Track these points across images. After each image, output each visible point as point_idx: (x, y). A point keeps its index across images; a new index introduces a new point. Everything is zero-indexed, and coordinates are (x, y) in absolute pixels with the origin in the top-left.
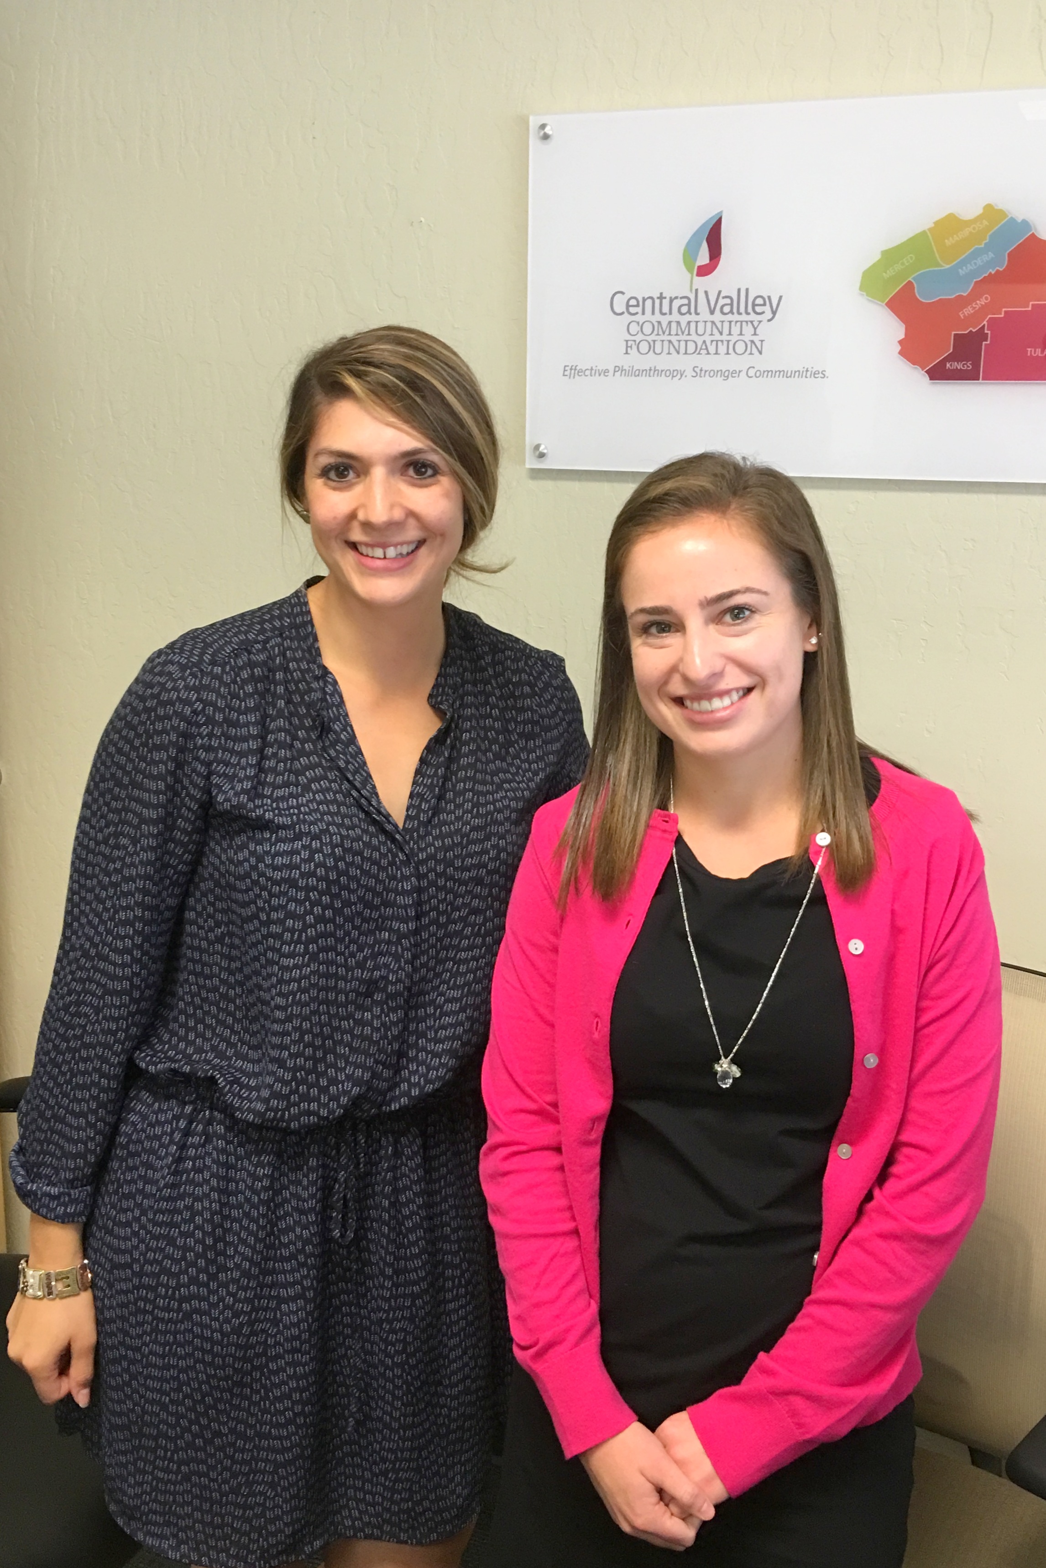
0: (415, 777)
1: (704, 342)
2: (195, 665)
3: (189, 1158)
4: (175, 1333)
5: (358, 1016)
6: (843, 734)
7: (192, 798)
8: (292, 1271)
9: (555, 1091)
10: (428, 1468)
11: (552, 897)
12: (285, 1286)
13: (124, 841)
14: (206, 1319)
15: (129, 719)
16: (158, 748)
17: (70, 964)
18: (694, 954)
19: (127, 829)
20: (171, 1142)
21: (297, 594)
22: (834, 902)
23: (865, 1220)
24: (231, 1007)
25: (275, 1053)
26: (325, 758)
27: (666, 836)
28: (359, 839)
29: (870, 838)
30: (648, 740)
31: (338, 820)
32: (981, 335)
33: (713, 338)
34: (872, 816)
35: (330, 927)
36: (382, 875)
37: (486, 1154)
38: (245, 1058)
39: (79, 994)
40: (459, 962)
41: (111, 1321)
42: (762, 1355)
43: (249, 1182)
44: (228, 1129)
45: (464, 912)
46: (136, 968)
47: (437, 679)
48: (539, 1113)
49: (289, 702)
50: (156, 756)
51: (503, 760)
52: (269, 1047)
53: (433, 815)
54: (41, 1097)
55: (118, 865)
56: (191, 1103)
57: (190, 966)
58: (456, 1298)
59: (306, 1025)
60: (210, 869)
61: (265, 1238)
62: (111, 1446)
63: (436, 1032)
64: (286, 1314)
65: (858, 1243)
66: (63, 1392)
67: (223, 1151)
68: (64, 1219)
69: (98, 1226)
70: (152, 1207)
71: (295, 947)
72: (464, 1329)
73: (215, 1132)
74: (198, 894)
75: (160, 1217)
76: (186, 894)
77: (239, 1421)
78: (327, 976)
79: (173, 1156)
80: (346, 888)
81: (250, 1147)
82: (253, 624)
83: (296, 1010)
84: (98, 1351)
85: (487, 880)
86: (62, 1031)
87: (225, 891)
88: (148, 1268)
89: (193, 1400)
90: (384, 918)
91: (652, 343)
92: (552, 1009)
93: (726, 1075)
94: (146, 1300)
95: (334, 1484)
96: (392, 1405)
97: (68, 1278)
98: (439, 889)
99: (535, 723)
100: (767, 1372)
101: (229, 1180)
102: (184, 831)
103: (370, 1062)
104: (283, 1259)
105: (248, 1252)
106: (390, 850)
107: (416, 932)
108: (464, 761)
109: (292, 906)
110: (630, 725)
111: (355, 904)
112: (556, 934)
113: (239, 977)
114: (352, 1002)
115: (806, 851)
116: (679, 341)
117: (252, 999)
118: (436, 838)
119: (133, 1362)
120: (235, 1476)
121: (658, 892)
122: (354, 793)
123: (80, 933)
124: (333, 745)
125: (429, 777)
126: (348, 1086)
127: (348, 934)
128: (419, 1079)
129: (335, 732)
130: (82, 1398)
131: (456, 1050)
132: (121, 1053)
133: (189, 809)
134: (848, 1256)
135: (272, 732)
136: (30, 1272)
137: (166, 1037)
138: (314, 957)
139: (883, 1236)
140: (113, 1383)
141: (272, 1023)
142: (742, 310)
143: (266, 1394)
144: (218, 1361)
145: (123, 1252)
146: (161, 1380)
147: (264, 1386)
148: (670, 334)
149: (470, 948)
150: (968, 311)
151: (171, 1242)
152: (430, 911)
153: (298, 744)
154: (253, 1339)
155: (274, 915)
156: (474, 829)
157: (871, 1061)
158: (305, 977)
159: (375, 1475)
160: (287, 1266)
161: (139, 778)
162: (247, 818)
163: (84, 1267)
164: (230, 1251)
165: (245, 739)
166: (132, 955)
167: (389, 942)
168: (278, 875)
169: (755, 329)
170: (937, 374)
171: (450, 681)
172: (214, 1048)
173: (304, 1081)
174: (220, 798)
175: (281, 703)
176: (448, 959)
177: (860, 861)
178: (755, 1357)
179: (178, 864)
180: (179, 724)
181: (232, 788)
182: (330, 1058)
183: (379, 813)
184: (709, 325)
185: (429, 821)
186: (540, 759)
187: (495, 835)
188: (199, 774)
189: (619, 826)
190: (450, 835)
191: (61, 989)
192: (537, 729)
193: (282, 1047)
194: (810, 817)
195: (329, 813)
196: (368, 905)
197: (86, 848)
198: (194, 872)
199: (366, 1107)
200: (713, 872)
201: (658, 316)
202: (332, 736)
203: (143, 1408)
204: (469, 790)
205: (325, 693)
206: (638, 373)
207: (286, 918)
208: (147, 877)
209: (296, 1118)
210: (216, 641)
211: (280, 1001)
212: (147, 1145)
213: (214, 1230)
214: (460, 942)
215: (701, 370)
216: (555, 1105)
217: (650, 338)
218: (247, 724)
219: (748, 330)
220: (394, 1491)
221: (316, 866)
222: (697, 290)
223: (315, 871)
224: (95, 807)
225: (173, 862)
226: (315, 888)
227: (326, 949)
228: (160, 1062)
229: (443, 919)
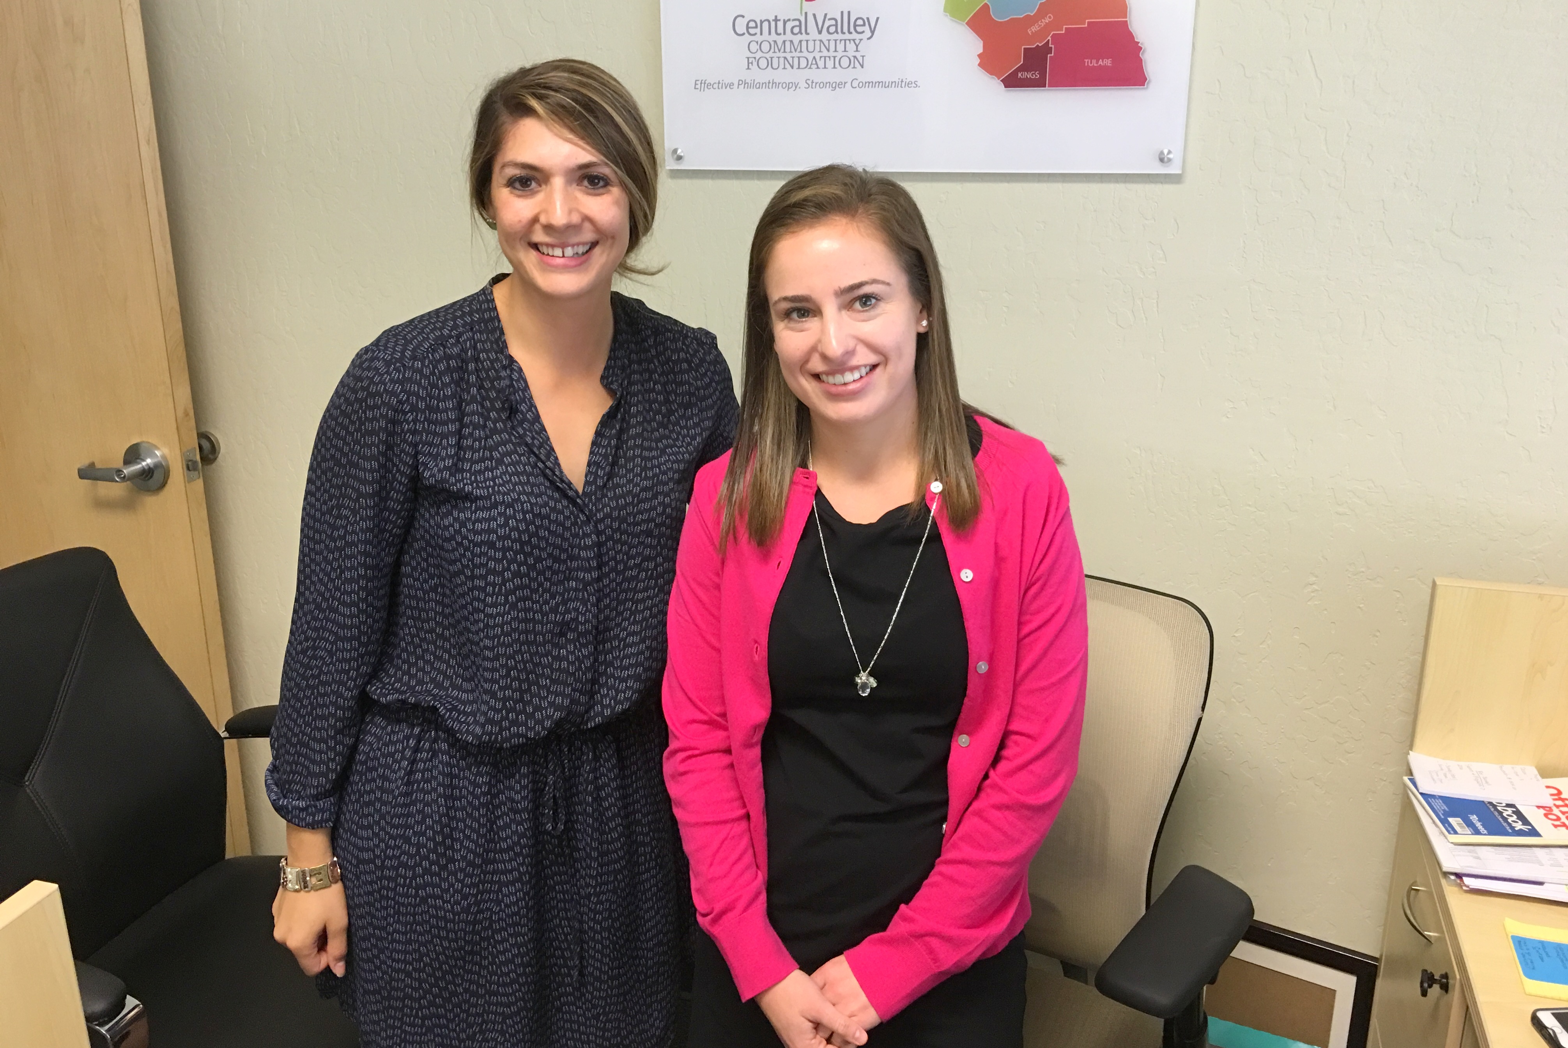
0: (592, 448)
1: (814, 58)
2: (397, 360)
3: (419, 771)
4: (414, 915)
5: (555, 653)
6: (951, 400)
7: (403, 474)
8: (510, 860)
9: (723, 703)
10: (632, 1009)
11: (713, 544)
12: (505, 872)
13: (345, 512)
14: (439, 902)
15: (343, 408)
16: (371, 433)
17: (305, 615)
18: (835, 588)
19: (346, 502)
20: (403, 758)
21: (483, 290)
22: (948, 540)
23: (983, 795)
24: (447, 645)
25: (487, 686)
26: (515, 436)
27: (807, 490)
28: (546, 504)
29: (976, 484)
30: (787, 407)
31: (528, 489)
32: (1046, 49)
33: (821, 54)
34: (976, 466)
35: (526, 580)
36: (567, 535)
37: (668, 758)
38: (460, 688)
39: (314, 640)
40: (638, 602)
41: (360, 906)
42: (903, 906)
43: (471, 789)
44: (451, 746)
45: (638, 560)
46: (363, 618)
47: (607, 362)
48: (710, 723)
49: (481, 387)
50: (369, 440)
51: (665, 427)
52: (482, 680)
53: (608, 480)
54: (288, 726)
55: (341, 532)
56: (418, 725)
57: (409, 612)
58: (648, 870)
59: (512, 662)
60: (422, 531)
61: (486, 834)
62: (364, 1006)
63: (622, 661)
64: (506, 896)
65: (979, 814)
66: (323, 966)
67: (448, 764)
68: (313, 826)
69: (344, 829)
70: (388, 813)
71: (497, 598)
72: (655, 894)
73: (440, 749)
74: (412, 552)
75: (396, 821)
76: (401, 552)
77: (471, 982)
78: (526, 621)
79: (405, 770)
80: (538, 547)
81: (471, 760)
82: (446, 320)
83: (502, 650)
84: (350, 931)
85: (656, 532)
86: (301, 671)
87: (435, 549)
88: (388, 863)
89: (432, 967)
90: (571, 570)
91: (770, 59)
92: (718, 636)
93: (864, 686)
94: (388, 889)
95: (554, 1028)
96: (601, 962)
97: (320, 873)
98: (616, 542)
99: (691, 394)
100: (905, 919)
101: (454, 788)
102: (397, 501)
103: (568, 690)
104: (502, 851)
105: (472, 846)
106: (572, 513)
107: (599, 579)
108: (633, 432)
109: (492, 564)
110: (771, 396)
111: (545, 559)
112: (718, 575)
113: (451, 620)
114: (548, 642)
115: (923, 498)
116: (793, 57)
117: (463, 639)
118: (611, 499)
119: (381, 939)
120: (470, 1026)
121: (803, 537)
122: (540, 465)
123: (312, 589)
124: (521, 423)
125: (604, 447)
126: (551, 711)
127: (541, 585)
128: (610, 701)
129: (522, 412)
130: (339, 970)
131: (640, 675)
132: (353, 689)
133: (400, 483)
134: (970, 823)
135: (468, 415)
136: (288, 870)
137: (392, 671)
138: (513, 606)
139: (998, 807)
140: (364, 956)
141: (483, 660)
142: (845, 29)
143: (493, 959)
144: (452, 935)
145: (368, 850)
146: (406, 952)
147: (491, 953)
148: (785, 52)
149: (645, 590)
150: (1035, 29)
151: (407, 840)
152: (608, 561)
153: (490, 424)
154: (480, 917)
155: (477, 572)
156: (645, 489)
157: (983, 667)
158: (507, 623)
159: (587, 1019)
160: (506, 857)
161: (355, 458)
162: (448, 491)
163: (334, 864)
164: (457, 846)
165: (445, 423)
166: (358, 608)
167: (576, 590)
168: (478, 538)
169: (857, 46)
170: (1011, 82)
171: (619, 363)
172: (433, 680)
173: (512, 710)
174: (427, 474)
175: (474, 391)
176: (626, 600)
177: (969, 505)
178: (897, 909)
179: (393, 529)
180: (387, 413)
181: (437, 465)
182: (534, 689)
183: (562, 481)
184: (818, 43)
185: (605, 485)
186: (696, 425)
187: (660, 493)
188: (407, 454)
189: (768, 482)
190: (623, 496)
191: (299, 636)
192: (693, 400)
193: (493, 681)
194: (926, 469)
195: (520, 483)
196: (556, 560)
197: (313, 517)
198: (407, 532)
199: (567, 726)
200: (847, 520)
201: (774, 36)
202: (520, 416)
203: (390, 976)
204: (638, 456)
205: (512, 379)
206: (760, 86)
207: (487, 574)
208: (366, 542)
209: (507, 740)
210: (415, 337)
211: (487, 642)
212: (382, 761)
213: (442, 829)
214: (637, 585)
215: (813, 82)
216: (724, 715)
217: (768, 56)
218: (446, 410)
219: (851, 47)
220: (604, 1030)
221: (511, 530)
222: (806, 13)
223: (510, 534)
224: (318, 483)
225: (389, 527)
226: (510, 549)
227: (524, 599)
228: (389, 694)
229: (621, 567)
